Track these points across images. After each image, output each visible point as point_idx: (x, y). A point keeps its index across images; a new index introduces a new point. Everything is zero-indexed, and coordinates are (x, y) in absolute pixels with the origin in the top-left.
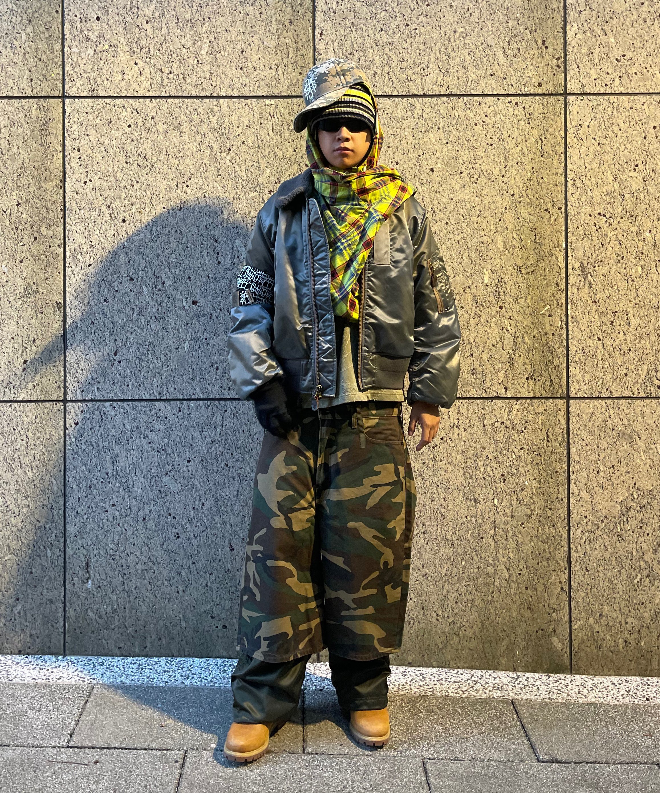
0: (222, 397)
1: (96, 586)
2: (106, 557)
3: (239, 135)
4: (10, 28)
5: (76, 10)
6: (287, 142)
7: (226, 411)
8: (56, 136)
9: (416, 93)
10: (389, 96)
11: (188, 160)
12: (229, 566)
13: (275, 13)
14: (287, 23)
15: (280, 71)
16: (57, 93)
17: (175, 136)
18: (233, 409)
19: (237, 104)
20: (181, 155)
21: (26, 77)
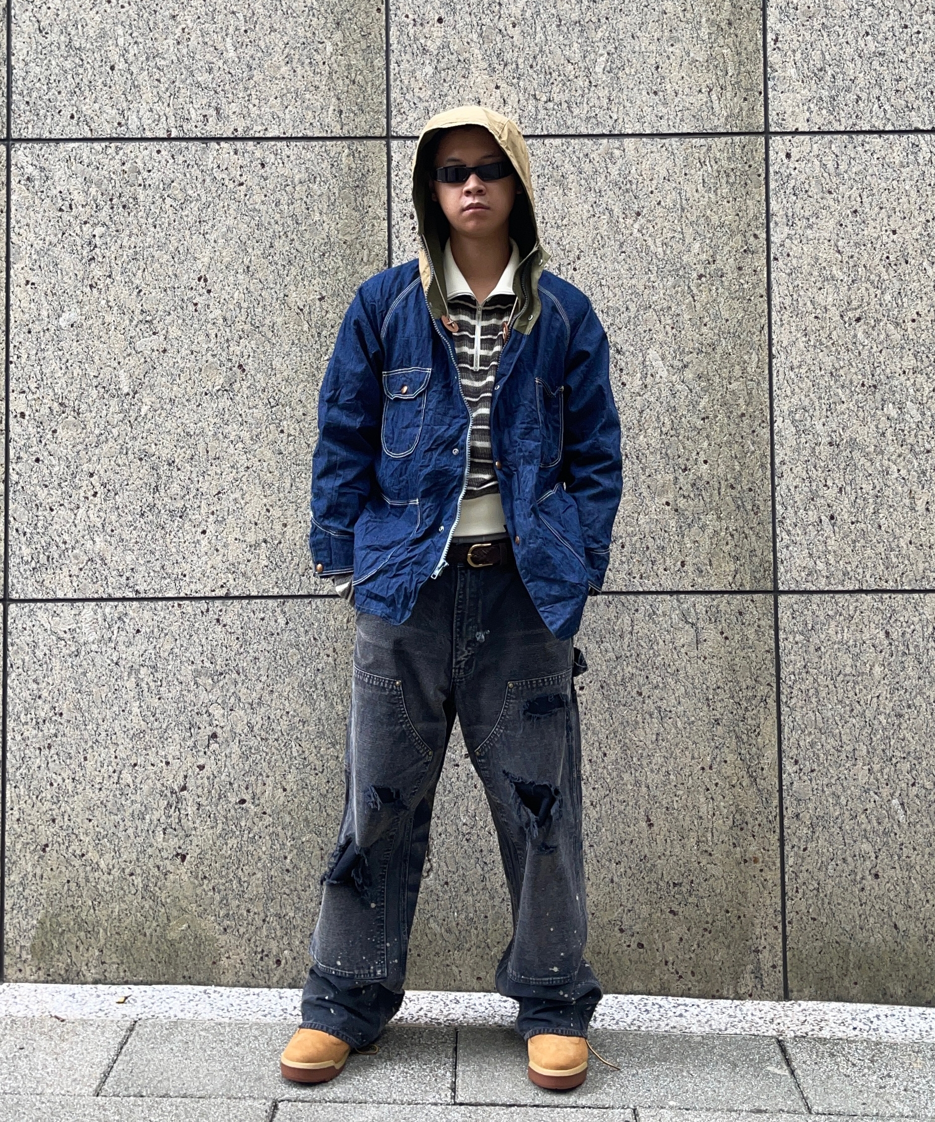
0: (630, 589)
1: (442, 883)
2: (456, 838)
3: (652, 192)
4: (309, 35)
5: (407, 7)
6: (725, 203)
7: (637, 610)
8: (377, 196)
9: (922, 128)
10: (880, 133)
11: (575, 229)
12: (646, 850)
13: (705, 11)
14: (724, 25)
15: (714, 97)
16: (378, 132)
17: (556, 195)
18: (648, 607)
19: (649, 146)
20: (565, 222)
21: (332, 108)
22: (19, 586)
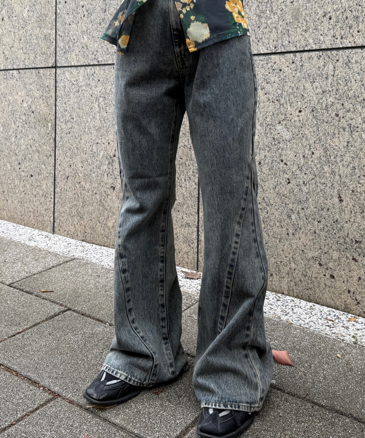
22: (60, 60)
